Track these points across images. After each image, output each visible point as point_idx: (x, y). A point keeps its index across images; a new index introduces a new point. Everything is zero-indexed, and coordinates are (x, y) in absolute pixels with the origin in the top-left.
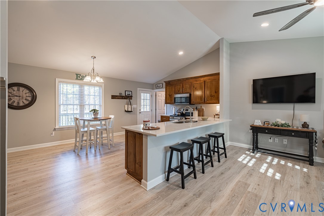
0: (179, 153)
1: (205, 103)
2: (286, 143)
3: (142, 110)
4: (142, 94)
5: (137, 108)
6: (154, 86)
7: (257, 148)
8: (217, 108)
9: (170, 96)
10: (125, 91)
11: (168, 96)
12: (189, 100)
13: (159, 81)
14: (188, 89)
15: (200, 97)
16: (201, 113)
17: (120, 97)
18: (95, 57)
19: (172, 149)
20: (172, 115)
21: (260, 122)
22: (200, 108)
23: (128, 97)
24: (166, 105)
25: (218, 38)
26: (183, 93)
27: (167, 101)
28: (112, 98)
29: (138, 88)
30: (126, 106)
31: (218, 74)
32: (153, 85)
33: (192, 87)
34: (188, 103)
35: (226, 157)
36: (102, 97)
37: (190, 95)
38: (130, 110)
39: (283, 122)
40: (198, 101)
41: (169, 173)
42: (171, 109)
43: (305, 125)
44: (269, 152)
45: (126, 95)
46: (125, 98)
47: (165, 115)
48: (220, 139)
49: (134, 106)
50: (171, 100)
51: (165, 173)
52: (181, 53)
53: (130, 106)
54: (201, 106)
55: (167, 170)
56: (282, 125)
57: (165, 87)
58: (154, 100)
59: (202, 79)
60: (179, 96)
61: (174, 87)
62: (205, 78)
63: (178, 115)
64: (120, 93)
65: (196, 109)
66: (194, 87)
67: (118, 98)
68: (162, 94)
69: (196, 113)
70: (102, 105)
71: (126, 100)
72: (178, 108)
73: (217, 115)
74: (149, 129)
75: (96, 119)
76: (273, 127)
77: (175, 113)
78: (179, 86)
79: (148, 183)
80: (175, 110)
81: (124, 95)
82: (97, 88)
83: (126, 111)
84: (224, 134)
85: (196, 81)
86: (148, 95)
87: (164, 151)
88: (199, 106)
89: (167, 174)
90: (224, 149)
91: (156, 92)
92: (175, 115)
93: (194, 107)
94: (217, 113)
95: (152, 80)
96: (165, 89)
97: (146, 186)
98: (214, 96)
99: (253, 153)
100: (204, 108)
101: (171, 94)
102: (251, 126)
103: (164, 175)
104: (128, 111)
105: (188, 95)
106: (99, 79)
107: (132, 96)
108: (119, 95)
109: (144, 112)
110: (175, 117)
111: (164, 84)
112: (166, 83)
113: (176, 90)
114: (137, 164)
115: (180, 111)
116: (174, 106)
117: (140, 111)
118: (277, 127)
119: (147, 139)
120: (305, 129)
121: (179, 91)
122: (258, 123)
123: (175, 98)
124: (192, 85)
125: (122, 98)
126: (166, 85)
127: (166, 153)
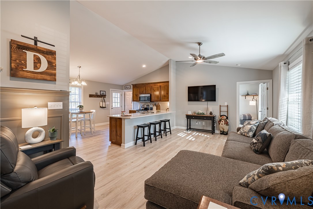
0: (142, 128)
1: (160, 101)
2: (204, 124)
3: (114, 106)
4: (114, 94)
5: (110, 104)
6: (124, 87)
7: (190, 128)
8: (168, 104)
9: (136, 95)
10: (100, 91)
11: (135, 95)
12: (150, 99)
13: (128, 83)
14: (149, 91)
15: (158, 97)
16: (158, 108)
17: (96, 96)
18: (80, 67)
19: (139, 127)
20: (138, 109)
21: (191, 112)
22: (157, 104)
23: (102, 96)
24: (133, 102)
25: (167, 59)
26: (146, 94)
27: (134, 99)
28: (90, 97)
29: (110, 89)
30: (101, 103)
31: (168, 82)
32: (122, 86)
33: (152, 90)
34: (149, 101)
35: (171, 134)
36: (82, 96)
37: (151, 95)
38: (104, 106)
39: (201, 112)
40: (156, 99)
41: (137, 140)
42: (137, 105)
43: (211, 113)
44: (195, 130)
45: (101, 94)
46: (100, 97)
47: (133, 110)
48: (167, 123)
49: (107, 103)
50: (137, 99)
51: (134, 140)
52: (144, 66)
53: (104, 103)
54: (158, 103)
55: (135, 139)
56: (201, 114)
57: (132, 88)
58: (123, 98)
59: (159, 84)
60: (143, 95)
61: (139, 89)
62: (161, 84)
63: (142, 110)
64: (96, 93)
65: (155, 105)
66: (153, 90)
67: (94, 97)
68: (129, 94)
69: (155, 108)
70: (81, 102)
71: (101, 98)
72: (142, 104)
73: (168, 109)
74: (125, 116)
75: (81, 113)
76: (197, 115)
77: (140, 108)
78: (143, 88)
79: (125, 145)
80: (140, 106)
81: (100, 94)
82: (77, 89)
83: (101, 107)
84: (170, 120)
85: (155, 85)
86: (119, 94)
87: (134, 128)
88: (157, 103)
89: (135, 141)
90: (170, 129)
91: (125, 92)
92: (140, 110)
93: (154, 103)
94: (168, 107)
95: (122, 82)
96: (132, 90)
97: (124, 146)
98: (166, 96)
99: (187, 131)
100: (160, 104)
101: (137, 94)
102: (186, 115)
103: (134, 141)
104: (103, 107)
105: (149, 95)
106: (84, 83)
107: (105, 95)
108: (95, 94)
109: (115, 107)
110: (140, 111)
111: (132, 86)
112: (133, 86)
113: (141, 91)
114: (118, 136)
115: (144, 107)
116: (139, 103)
117: (112, 107)
118: (198, 115)
119: (125, 121)
120: (211, 116)
121: (143, 92)
122: (190, 113)
123: (140, 97)
124: (152, 88)
125: (98, 97)
126: (133, 87)
127: (135, 129)
